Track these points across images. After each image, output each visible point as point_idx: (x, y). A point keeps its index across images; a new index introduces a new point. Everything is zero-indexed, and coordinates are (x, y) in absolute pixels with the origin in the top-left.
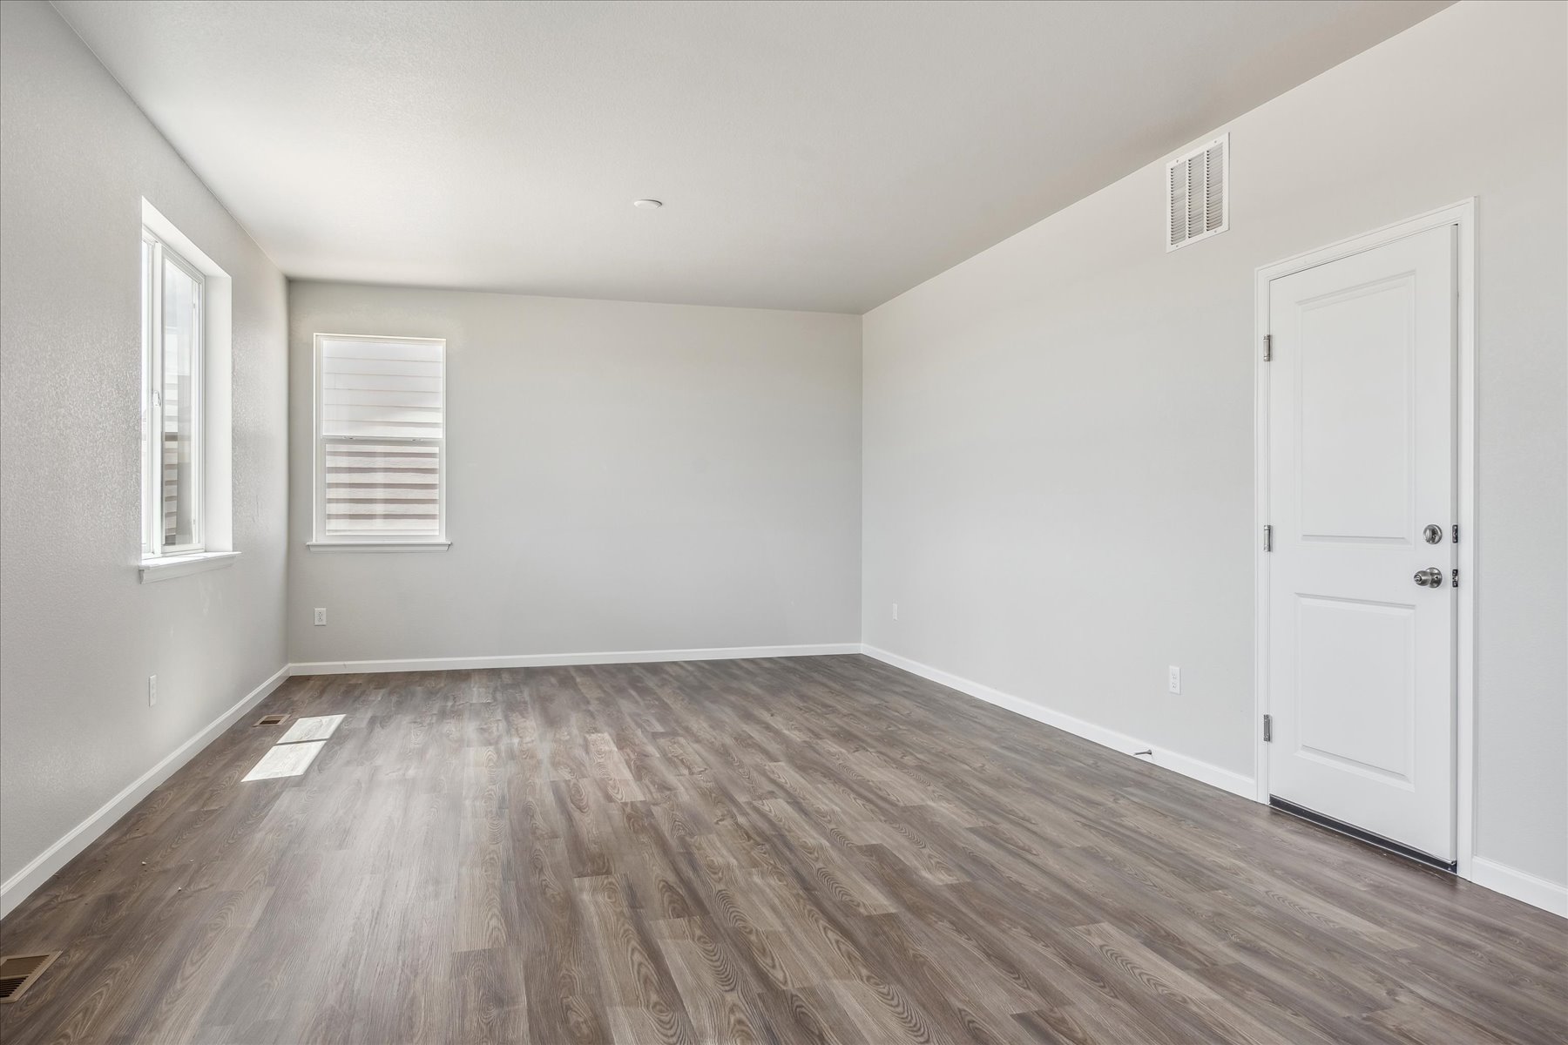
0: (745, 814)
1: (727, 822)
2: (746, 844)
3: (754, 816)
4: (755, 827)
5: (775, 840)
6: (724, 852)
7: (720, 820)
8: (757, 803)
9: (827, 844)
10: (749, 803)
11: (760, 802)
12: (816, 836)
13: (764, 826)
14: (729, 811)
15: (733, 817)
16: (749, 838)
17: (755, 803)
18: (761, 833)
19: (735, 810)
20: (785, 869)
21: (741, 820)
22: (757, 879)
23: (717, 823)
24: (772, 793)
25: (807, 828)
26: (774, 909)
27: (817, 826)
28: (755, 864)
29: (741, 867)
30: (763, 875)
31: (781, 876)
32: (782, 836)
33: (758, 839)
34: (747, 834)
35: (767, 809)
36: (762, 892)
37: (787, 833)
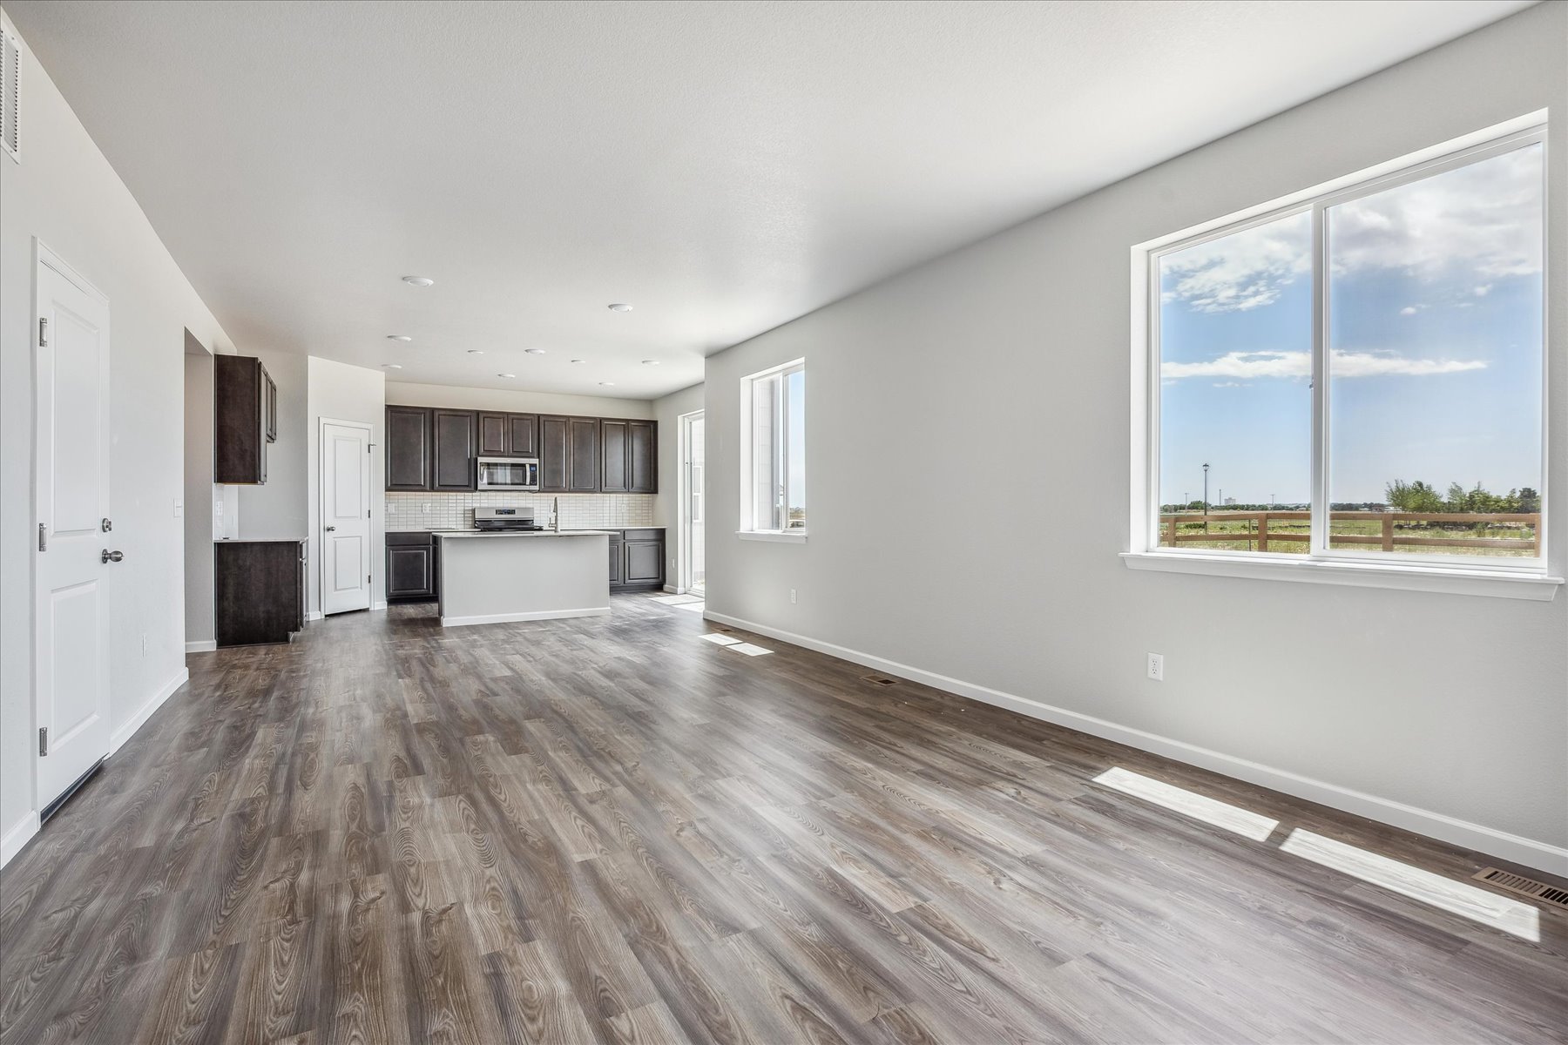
0: (615, 773)
1: (630, 765)
2: (610, 748)
3: (608, 773)
4: (606, 762)
5: (589, 753)
6: (625, 742)
7: (636, 766)
8: (606, 786)
9: (550, 753)
10: (614, 785)
11: (603, 788)
12: (558, 759)
13: (600, 765)
14: (631, 775)
15: (626, 770)
16: (609, 753)
17: (609, 787)
18: (600, 757)
19: (626, 776)
20: (582, 735)
21: (619, 768)
22: (601, 729)
23: (638, 763)
24: (592, 802)
25: (563, 765)
26: (590, 717)
27: (554, 767)
28: (603, 737)
29: (612, 734)
30: (598, 732)
31: (586, 732)
32: (584, 756)
33: (603, 753)
34: (612, 757)
35: (596, 780)
36: (597, 723)
37: (580, 759)
